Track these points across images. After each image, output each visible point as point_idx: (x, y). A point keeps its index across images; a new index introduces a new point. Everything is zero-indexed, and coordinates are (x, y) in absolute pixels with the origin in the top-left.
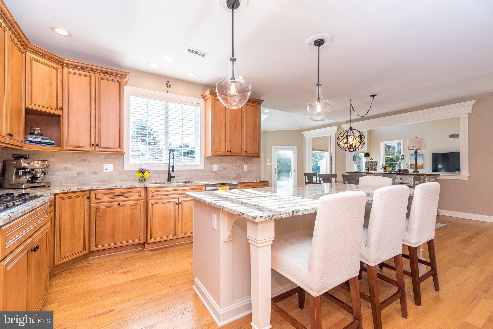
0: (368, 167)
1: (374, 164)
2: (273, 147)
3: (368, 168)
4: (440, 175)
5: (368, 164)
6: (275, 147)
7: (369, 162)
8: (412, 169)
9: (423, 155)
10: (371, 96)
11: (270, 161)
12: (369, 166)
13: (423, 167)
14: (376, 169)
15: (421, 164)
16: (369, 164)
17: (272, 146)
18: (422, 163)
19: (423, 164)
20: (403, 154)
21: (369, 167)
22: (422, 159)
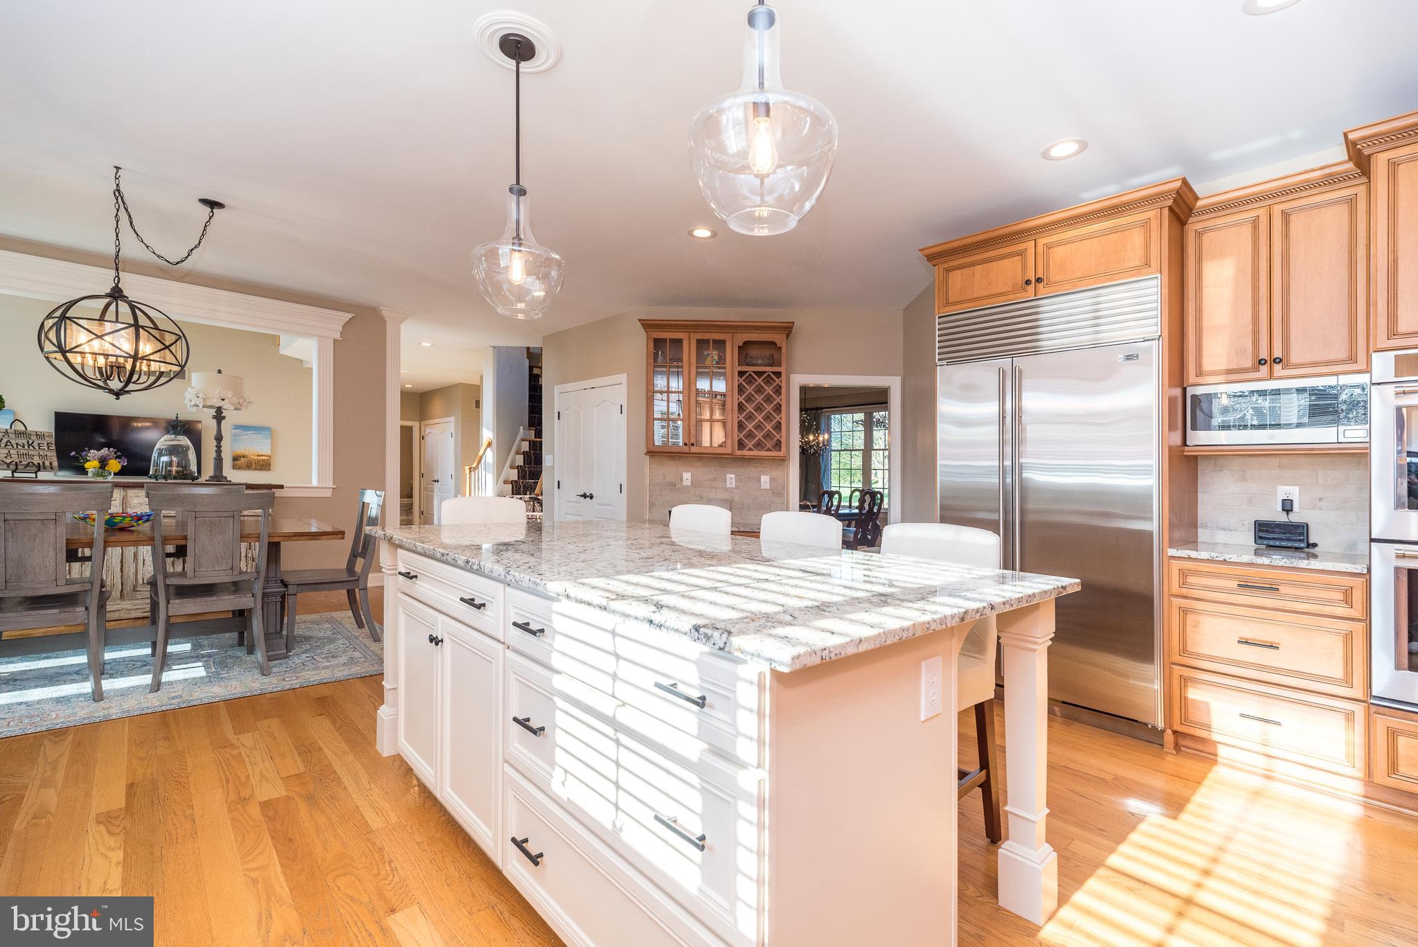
0: (9, 455)
1: (35, 444)
3: (7, 461)
4: (284, 486)
5: (4, 441)
8: (239, 469)
10: (205, 202)
12: (13, 452)
13: (270, 465)
14: (51, 464)
15: (267, 456)
16: (13, 442)
18: (269, 454)
19: (270, 456)
21: (15, 456)
22: (270, 441)
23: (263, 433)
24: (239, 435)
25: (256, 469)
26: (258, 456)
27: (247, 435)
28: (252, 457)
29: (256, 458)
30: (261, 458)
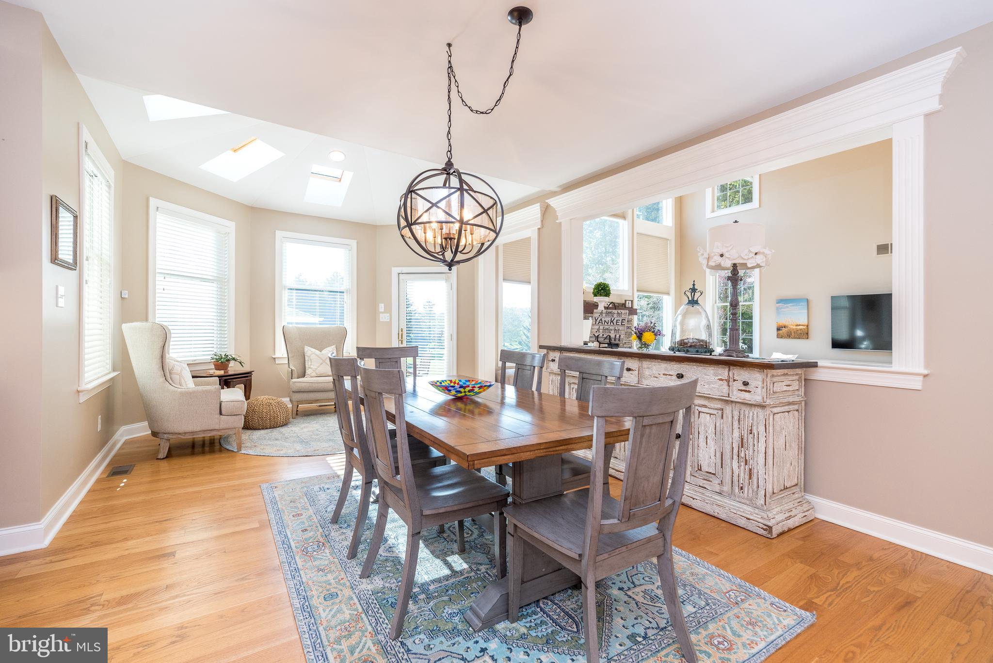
0: (598, 330)
1: (615, 321)
2: (395, 270)
3: (596, 335)
4: (817, 366)
5: (599, 319)
6: (399, 270)
7: (604, 315)
8: (781, 338)
9: (808, 301)
11: (388, 310)
12: (601, 327)
13: (807, 334)
14: (620, 337)
15: (804, 326)
16: (603, 320)
17: (393, 268)
18: (806, 324)
19: (807, 326)
20: (694, 285)
21: (601, 331)
22: (806, 311)
23: (800, 304)
24: (781, 309)
25: (795, 338)
26: (797, 325)
27: (787, 307)
28: (792, 327)
29: (794, 327)
30: (798, 327)
